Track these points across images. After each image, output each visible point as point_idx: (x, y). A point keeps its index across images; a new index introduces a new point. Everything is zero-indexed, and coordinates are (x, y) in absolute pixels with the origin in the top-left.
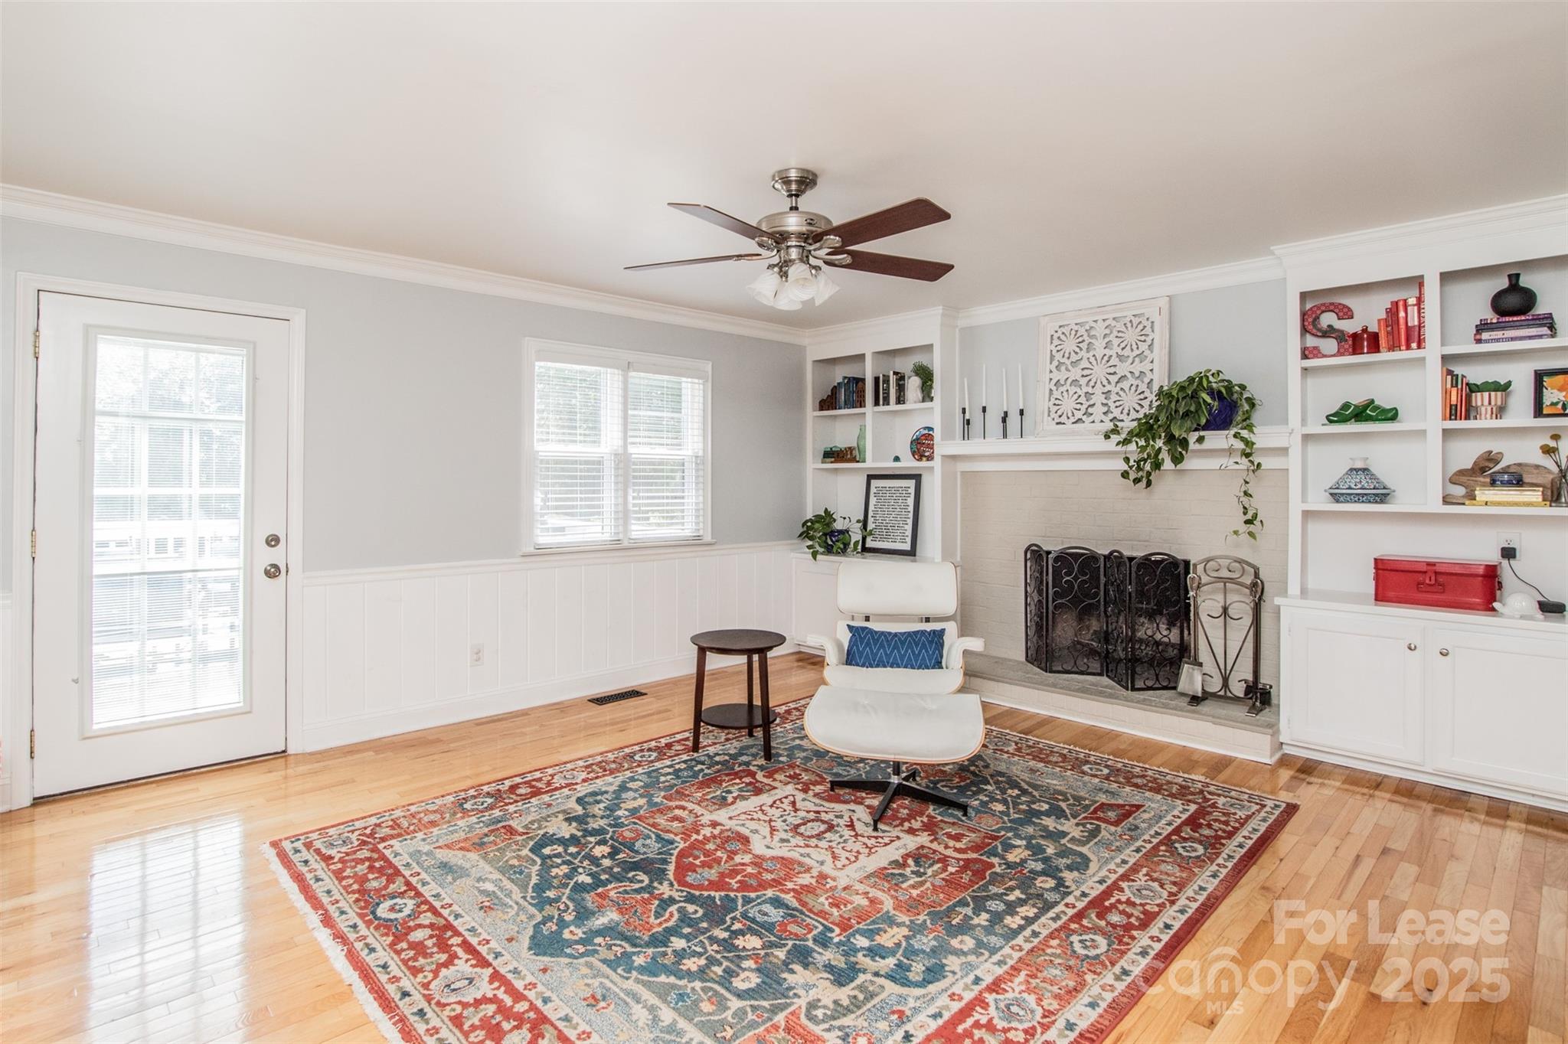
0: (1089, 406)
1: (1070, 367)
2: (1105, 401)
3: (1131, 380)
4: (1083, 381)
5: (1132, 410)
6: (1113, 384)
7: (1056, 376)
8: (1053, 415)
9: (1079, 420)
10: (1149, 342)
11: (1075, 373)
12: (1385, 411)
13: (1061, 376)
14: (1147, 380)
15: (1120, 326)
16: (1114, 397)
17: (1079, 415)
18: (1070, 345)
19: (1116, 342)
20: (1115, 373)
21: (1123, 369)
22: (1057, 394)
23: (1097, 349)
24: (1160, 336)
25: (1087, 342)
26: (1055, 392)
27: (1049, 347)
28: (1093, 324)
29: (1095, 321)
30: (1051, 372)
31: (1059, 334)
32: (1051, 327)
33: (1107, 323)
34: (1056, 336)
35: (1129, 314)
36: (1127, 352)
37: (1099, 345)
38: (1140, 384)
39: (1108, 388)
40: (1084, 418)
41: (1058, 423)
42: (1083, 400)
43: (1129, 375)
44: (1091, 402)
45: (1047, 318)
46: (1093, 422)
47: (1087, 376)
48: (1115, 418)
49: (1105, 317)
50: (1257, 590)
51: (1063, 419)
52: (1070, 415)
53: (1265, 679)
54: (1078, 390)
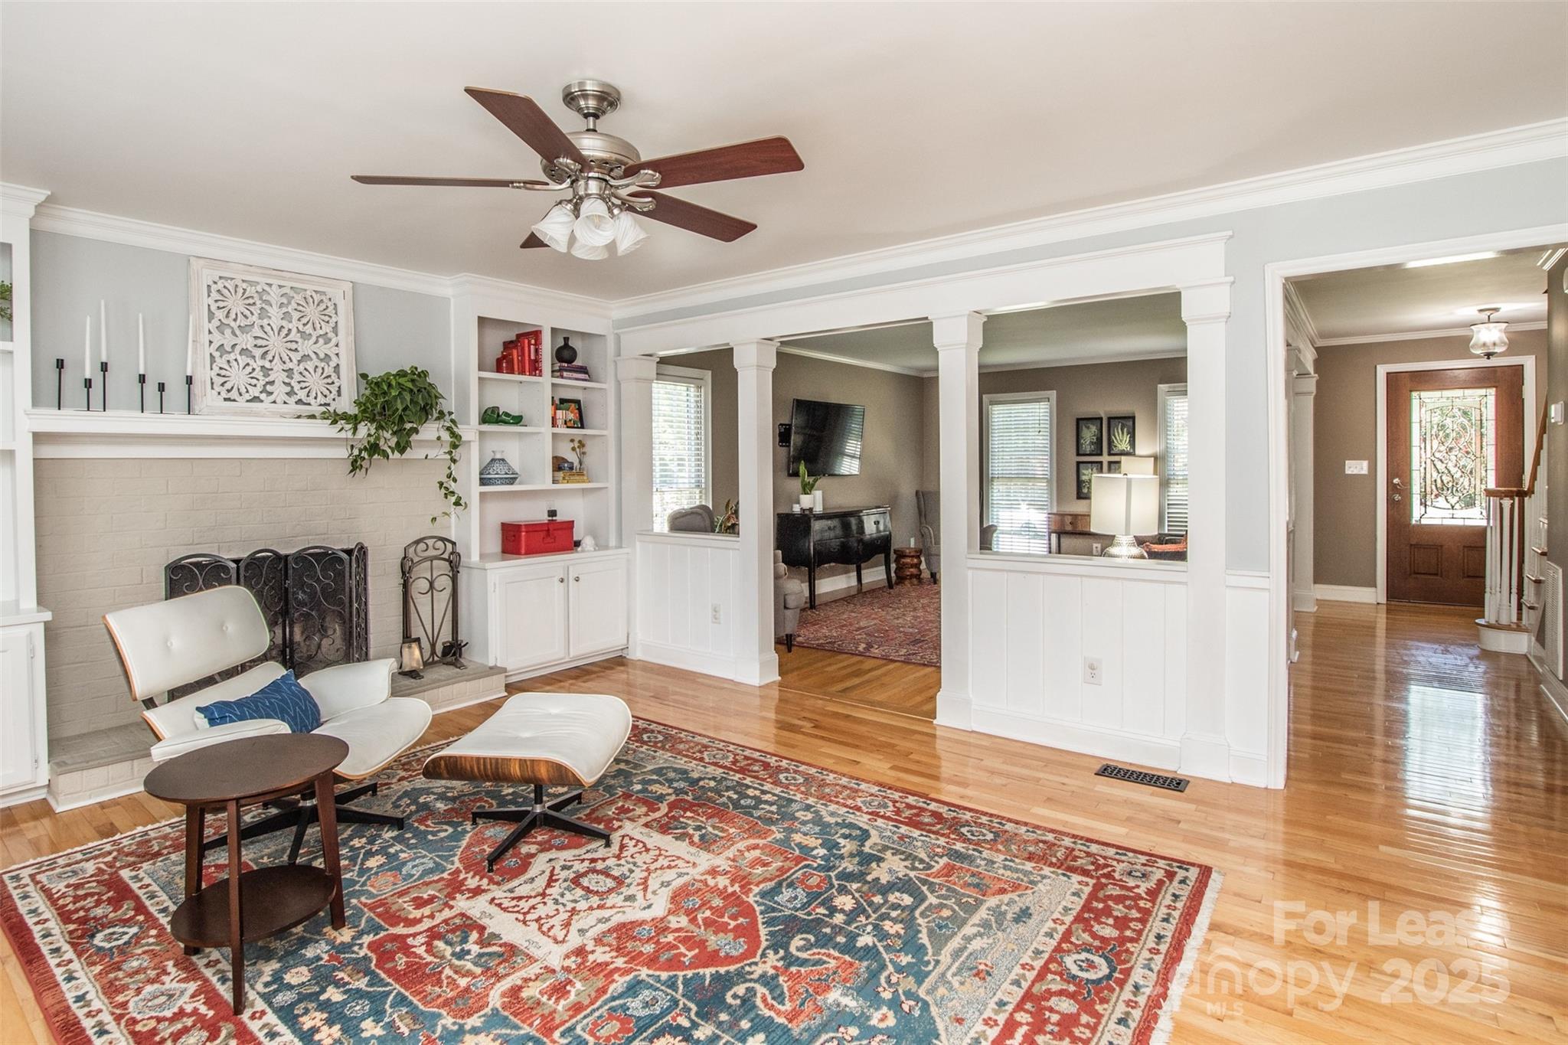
0: (267, 383)
1: (238, 332)
2: (287, 380)
3: (316, 362)
4: (258, 353)
5: (319, 394)
6: (295, 361)
7: (218, 339)
8: (217, 388)
9: (256, 399)
10: (333, 325)
11: (246, 341)
12: (514, 418)
13: (228, 340)
14: (333, 364)
15: (299, 298)
16: (297, 377)
17: (255, 392)
18: (236, 305)
19: (296, 315)
20: (296, 350)
21: (307, 347)
22: (221, 362)
23: (273, 318)
24: (344, 319)
25: (259, 306)
26: (218, 359)
27: (206, 301)
28: (267, 288)
29: (270, 285)
30: (210, 332)
31: (220, 286)
32: (208, 276)
33: (284, 290)
34: (214, 288)
35: (310, 288)
36: (309, 329)
37: (274, 312)
38: (326, 367)
39: (290, 365)
40: (263, 396)
41: (225, 399)
42: (258, 374)
43: (313, 356)
44: (270, 379)
45: (202, 262)
46: (274, 402)
47: (261, 347)
48: (300, 400)
49: (282, 283)
50: (454, 564)
51: (234, 394)
52: (243, 390)
53: (463, 637)
54: (251, 362)
